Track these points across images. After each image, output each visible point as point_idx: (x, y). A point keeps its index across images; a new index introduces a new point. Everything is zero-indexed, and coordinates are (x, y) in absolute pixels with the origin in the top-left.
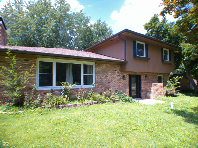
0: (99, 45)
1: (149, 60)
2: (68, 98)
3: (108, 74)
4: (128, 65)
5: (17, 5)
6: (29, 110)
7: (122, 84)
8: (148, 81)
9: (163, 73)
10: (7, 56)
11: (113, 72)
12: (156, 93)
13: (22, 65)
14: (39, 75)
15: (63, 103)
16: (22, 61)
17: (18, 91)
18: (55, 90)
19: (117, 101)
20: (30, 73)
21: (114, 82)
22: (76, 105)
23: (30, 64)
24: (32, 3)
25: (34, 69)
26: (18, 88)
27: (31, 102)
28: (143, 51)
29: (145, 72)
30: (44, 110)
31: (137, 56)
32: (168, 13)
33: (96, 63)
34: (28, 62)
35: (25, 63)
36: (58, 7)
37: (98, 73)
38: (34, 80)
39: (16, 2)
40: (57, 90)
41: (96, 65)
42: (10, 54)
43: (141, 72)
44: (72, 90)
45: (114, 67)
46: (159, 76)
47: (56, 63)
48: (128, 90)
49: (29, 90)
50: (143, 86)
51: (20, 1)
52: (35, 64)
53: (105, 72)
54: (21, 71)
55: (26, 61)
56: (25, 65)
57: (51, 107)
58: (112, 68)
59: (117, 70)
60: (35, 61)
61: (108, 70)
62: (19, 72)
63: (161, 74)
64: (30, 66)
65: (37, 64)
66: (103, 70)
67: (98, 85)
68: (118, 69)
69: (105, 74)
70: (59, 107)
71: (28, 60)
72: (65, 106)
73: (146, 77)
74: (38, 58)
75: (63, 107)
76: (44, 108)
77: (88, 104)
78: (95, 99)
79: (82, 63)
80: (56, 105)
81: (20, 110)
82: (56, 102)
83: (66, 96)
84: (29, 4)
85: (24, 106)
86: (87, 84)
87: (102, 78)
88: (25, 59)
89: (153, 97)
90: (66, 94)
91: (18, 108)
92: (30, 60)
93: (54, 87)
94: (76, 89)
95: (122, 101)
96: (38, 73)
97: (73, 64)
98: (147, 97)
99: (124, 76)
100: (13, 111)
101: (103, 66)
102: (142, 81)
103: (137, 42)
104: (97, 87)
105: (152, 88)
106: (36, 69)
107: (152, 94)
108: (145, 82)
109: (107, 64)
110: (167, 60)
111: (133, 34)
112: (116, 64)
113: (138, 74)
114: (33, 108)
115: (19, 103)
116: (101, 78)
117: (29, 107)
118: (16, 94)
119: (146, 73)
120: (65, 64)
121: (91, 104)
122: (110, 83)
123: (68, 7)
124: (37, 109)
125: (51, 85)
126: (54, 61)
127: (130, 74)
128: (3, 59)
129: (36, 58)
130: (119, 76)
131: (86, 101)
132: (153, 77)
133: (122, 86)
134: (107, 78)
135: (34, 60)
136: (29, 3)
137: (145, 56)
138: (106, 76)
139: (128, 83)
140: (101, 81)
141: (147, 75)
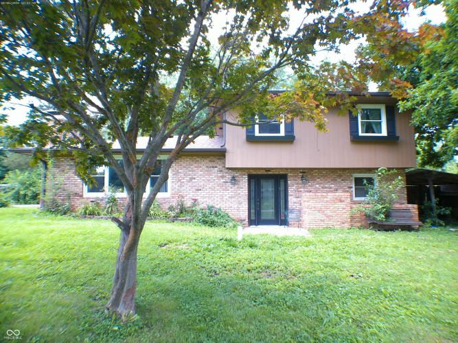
1: (295, 141)
3: (195, 174)
4: (229, 156)
7: (228, 193)
8: (310, 189)
11: (207, 171)
13: (68, 165)
16: (68, 161)
21: (210, 188)
29: (300, 168)
31: (257, 134)
37: (175, 173)
38: (80, 184)
43: (286, 169)
45: (210, 161)
46: (359, 175)
49: (74, 196)
53: (190, 171)
55: (72, 161)
56: (71, 165)
57: (76, 216)
58: (205, 163)
61: (197, 167)
66: (185, 167)
69: (190, 175)
73: (303, 178)
87: (182, 181)
99: (233, 178)
101: (185, 161)
102: (292, 189)
104: (173, 196)
108: (300, 191)
110: (381, 133)
112: (215, 156)
113: (277, 173)
119: (304, 169)
122: (200, 190)
127: (254, 172)
132: (334, 180)
133: (230, 197)
134: (194, 180)
137: (283, 134)
138: (190, 178)
139: (246, 192)
140: (181, 186)
141: (306, 174)
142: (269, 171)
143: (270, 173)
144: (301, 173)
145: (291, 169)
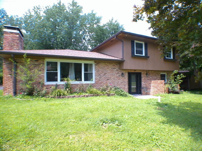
0: (102, 45)
1: (148, 59)
2: (69, 91)
3: (107, 72)
4: (125, 64)
5: (36, 10)
6: (37, 98)
7: (120, 81)
8: (149, 78)
9: (167, 71)
10: (24, 58)
11: (112, 70)
12: (156, 90)
13: (33, 64)
14: (47, 72)
15: (64, 95)
16: (33, 62)
17: (30, 84)
18: (59, 85)
19: (111, 95)
20: (39, 71)
21: (113, 78)
22: (75, 96)
23: (39, 64)
24: (48, 8)
25: (42, 68)
26: (30, 82)
27: (39, 93)
28: (142, 49)
29: (145, 70)
30: (48, 99)
31: (135, 54)
32: (140, 20)
33: (95, 62)
34: (37, 62)
35: (36, 63)
36: (70, 9)
37: (97, 71)
38: (42, 77)
39: (35, 8)
40: (61, 85)
41: (96, 64)
42: (26, 57)
43: (141, 70)
44: (74, 85)
45: (113, 65)
46: (162, 73)
47: (60, 62)
48: (127, 87)
49: (38, 84)
50: (143, 83)
51: (38, 7)
52: (43, 64)
53: (104, 70)
54: (32, 69)
55: (36, 62)
56: (36, 64)
57: (54, 97)
58: (111, 66)
59: (115, 68)
60: (44, 61)
61: (107, 68)
62: (31, 70)
63: (165, 71)
64: (39, 66)
65: (45, 63)
66: (102, 68)
67: (97, 82)
68: (117, 67)
69: (104, 72)
70: (60, 97)
71: (38, 61)
72: (65, 97)
73: (146, 74)
74: (45, 59)
75: (63, 98)
76: (49, 97)
77: (84, 96)
78: (91, 92)
79: (83, 62)
80: (58, 95)
81: (31, 98)
82: (58, 93)
83: (67, 89)
84: (45, 9)
85: (34, 95)
86: (87, 81)
87: (101, 75)
88: (36, 60)
89: (152, 94)
90: (67, 87)
91: (29, 96)
92: (39, 61)
93: (59, 82)
94: (77, 84)
95: (117, 95)
96: (46, 72)
97: (74, 63)
98: (147, 94)
99: (122, 74)
100: (26, 98)
101: (102, 65)
102: (143, 79)
103: (136, 41)
104: (96, 83)
105: (152, 85)
106: (44, 68)
107: (152, 90)
108: (145, 80)
109: (105, 63)
110: (170, 57)
111: (129, 34)
112: (115, 63)
113: (138, 72)
114: (40, 97)
115: (30, 93)
116: (99, 75)
117: (37, 96)
118: (28, 86)
119: (147, 70)
120: (68, 64)
121: (87, 96)
122: (109, 79)
123: (79, 9)
124: (43, 98)
125: (56, 80)
126: (59, 61)
127: (130, 71)
128: (20, 60)
129: (44, 59)
130: (118, 73)
131: (84, 94)
132: (156, 75)
133: (121, 83)
134: (106, 75)
135: (42, 60)
136: (46, 7)
137: (144, 55)
138: (104, 74)
139: (127, 80)
140: (100, 78)
141: (148, 73)
142: (135, 71)
143: (136, 72)
144: (146, 72)
145: (143, 70)
